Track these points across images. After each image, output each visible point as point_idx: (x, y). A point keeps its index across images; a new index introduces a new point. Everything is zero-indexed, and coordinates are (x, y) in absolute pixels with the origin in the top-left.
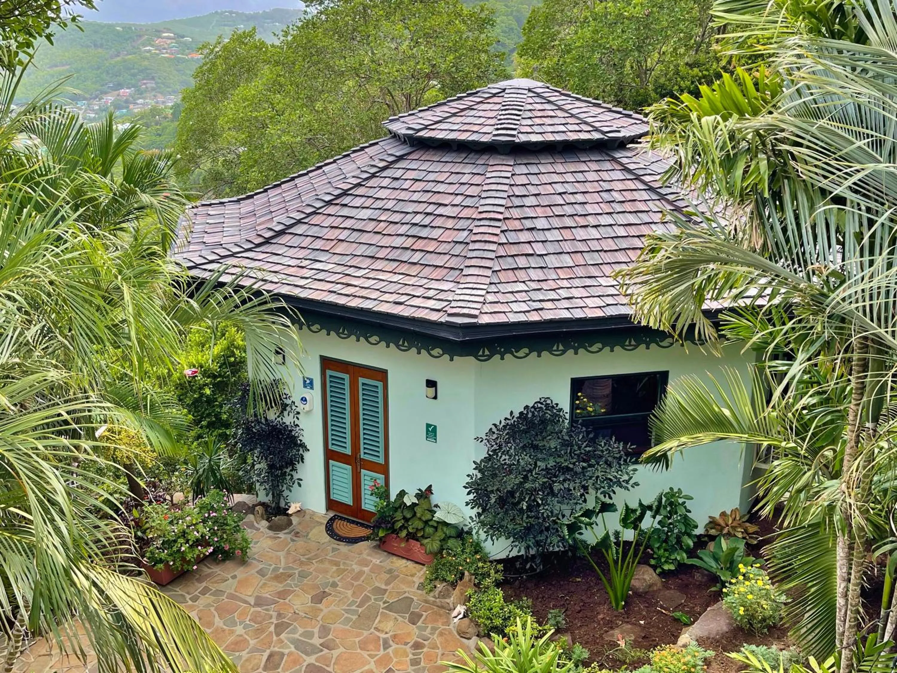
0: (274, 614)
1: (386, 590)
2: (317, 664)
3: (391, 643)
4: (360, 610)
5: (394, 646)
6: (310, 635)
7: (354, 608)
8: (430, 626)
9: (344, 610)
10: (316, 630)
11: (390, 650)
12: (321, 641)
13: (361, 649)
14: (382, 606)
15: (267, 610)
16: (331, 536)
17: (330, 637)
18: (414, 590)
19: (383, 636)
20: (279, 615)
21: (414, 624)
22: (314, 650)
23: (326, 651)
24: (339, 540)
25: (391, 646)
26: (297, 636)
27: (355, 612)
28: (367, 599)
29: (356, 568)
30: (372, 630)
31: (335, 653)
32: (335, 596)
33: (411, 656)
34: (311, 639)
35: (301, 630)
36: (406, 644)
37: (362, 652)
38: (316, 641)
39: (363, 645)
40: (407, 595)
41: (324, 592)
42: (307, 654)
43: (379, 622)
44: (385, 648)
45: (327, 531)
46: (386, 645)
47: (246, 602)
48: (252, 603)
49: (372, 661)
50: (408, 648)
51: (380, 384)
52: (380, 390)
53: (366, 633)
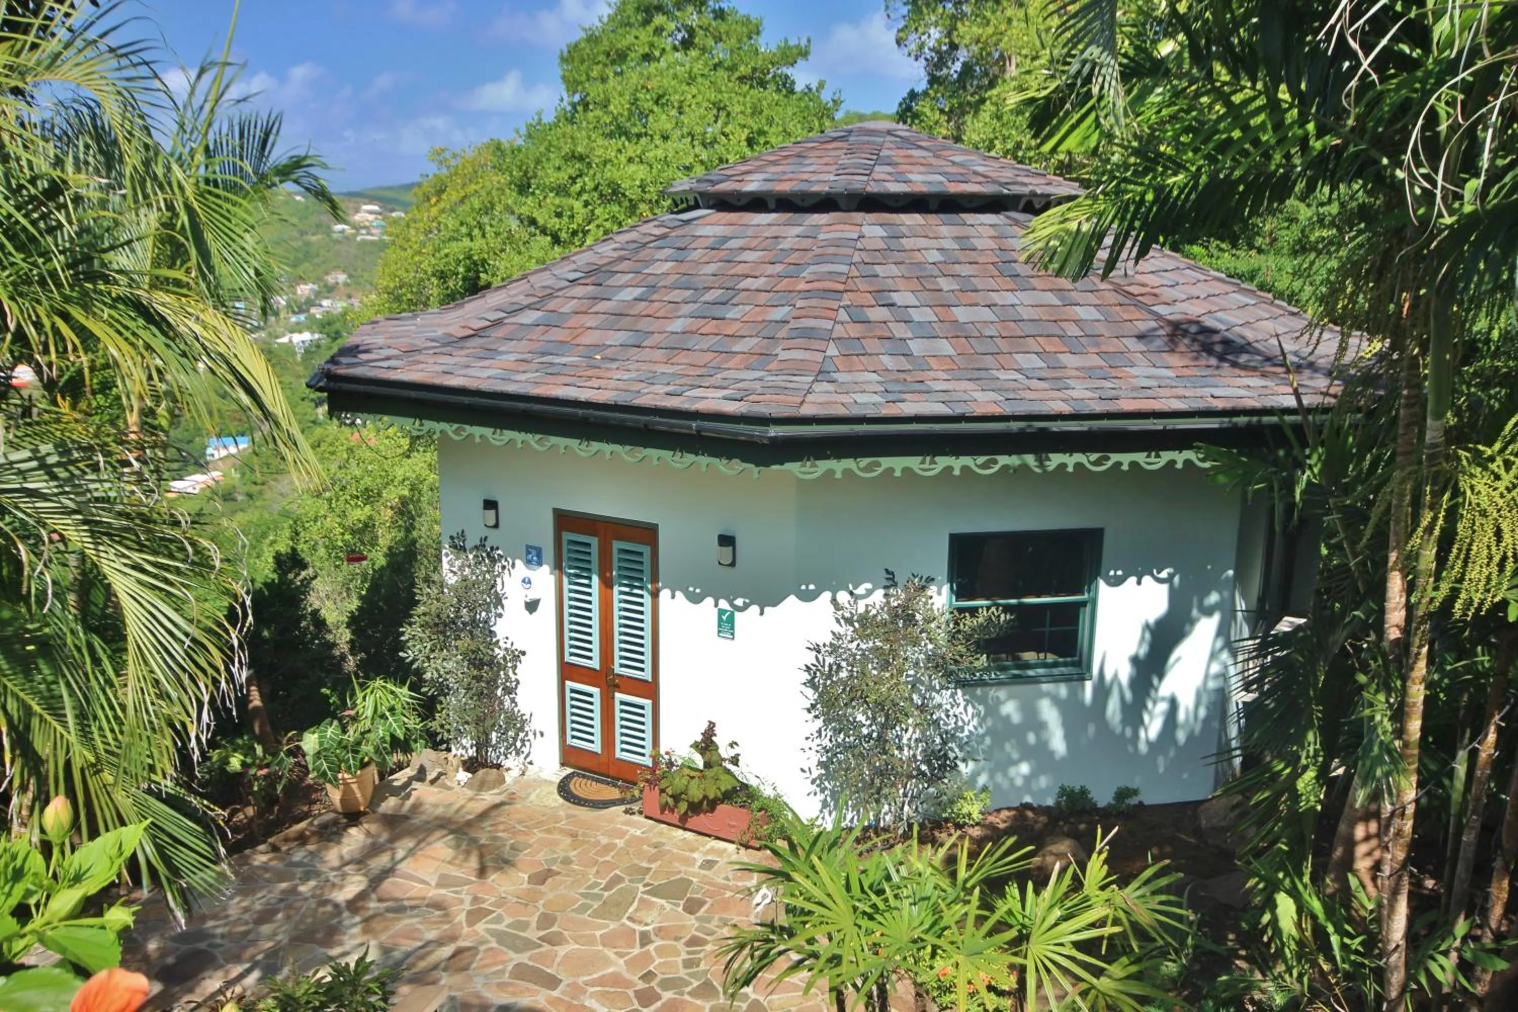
0: (468, 899)
1: (649, 869)
2: (531, 963)
3: (653, 937)
4: (606, 894)
5: (658, 942)
6: (524, 926)
7: (596, 891)
8: (717, 917)
9: (581, 894)
10: (534, 919)
11: (651, 947)
12: (542, 933)
13: (604, 945)
14: (641, 889)
15: (456, 892)
16: (566, 799)
17: (555, 929)
18: (696, 869)
19: (639, 928)
20: (476, 900)
21: (691, 913)
22: (528, 945)
23: (546, 947)
24: (578, 804)
25: (652, 942)
26: (501, 927)
27: (598, 897)
28: (617, 880)
29: (604, 840)
30: (624, 920)
31: (562, 951)
32: (567, 875)
33: (685, 956)
34: (524, 931)
35: (508, 920)
36: (677, 939)
37: (606, 951)
38: (533, 934)
39: (607, 940)
40: (682, 875)
41: (549, 870)
42: (518, 950)
43: (636, 910)
44: (643, 945)
45: (559, 792)
46: (645, 939)
47: (423, 882)
48: (433, 883)
49: (622, 961)
50: (680, 945)
51: (646, 550)
52: (647, 558)
53: (613, 926)
